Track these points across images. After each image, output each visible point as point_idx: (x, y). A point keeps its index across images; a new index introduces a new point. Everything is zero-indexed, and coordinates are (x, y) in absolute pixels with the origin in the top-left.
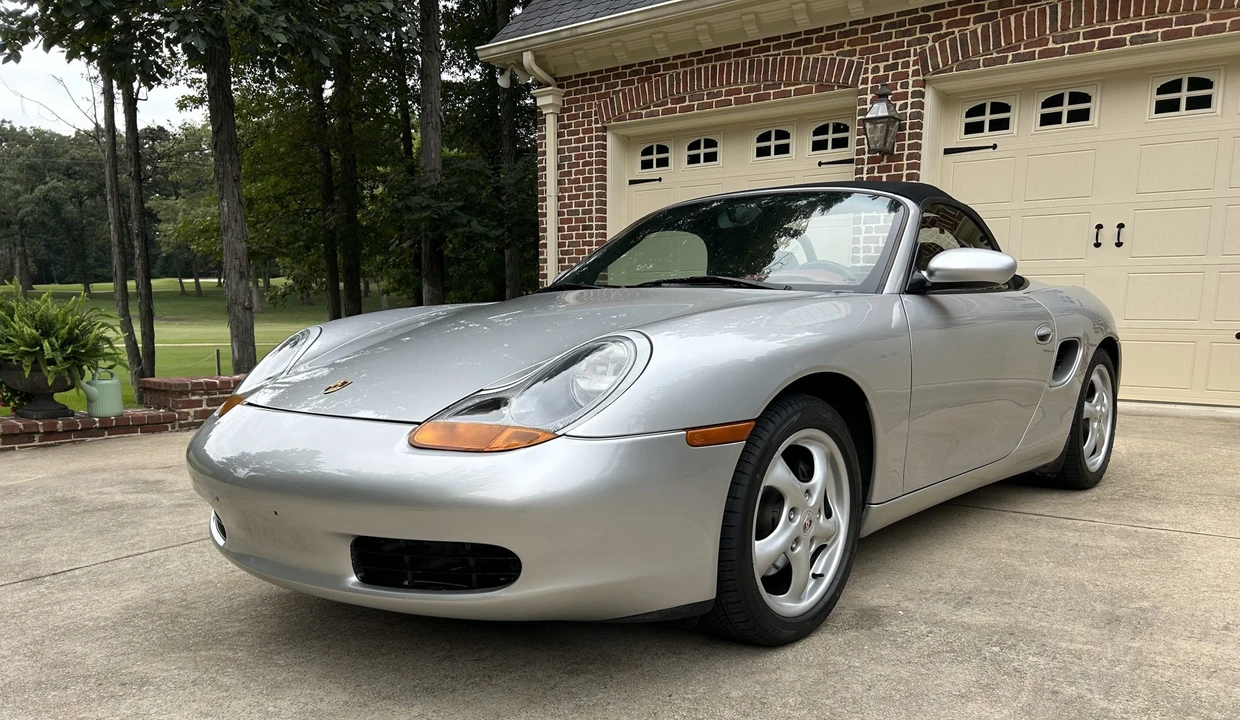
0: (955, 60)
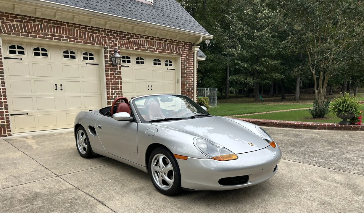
0: (12, 31)
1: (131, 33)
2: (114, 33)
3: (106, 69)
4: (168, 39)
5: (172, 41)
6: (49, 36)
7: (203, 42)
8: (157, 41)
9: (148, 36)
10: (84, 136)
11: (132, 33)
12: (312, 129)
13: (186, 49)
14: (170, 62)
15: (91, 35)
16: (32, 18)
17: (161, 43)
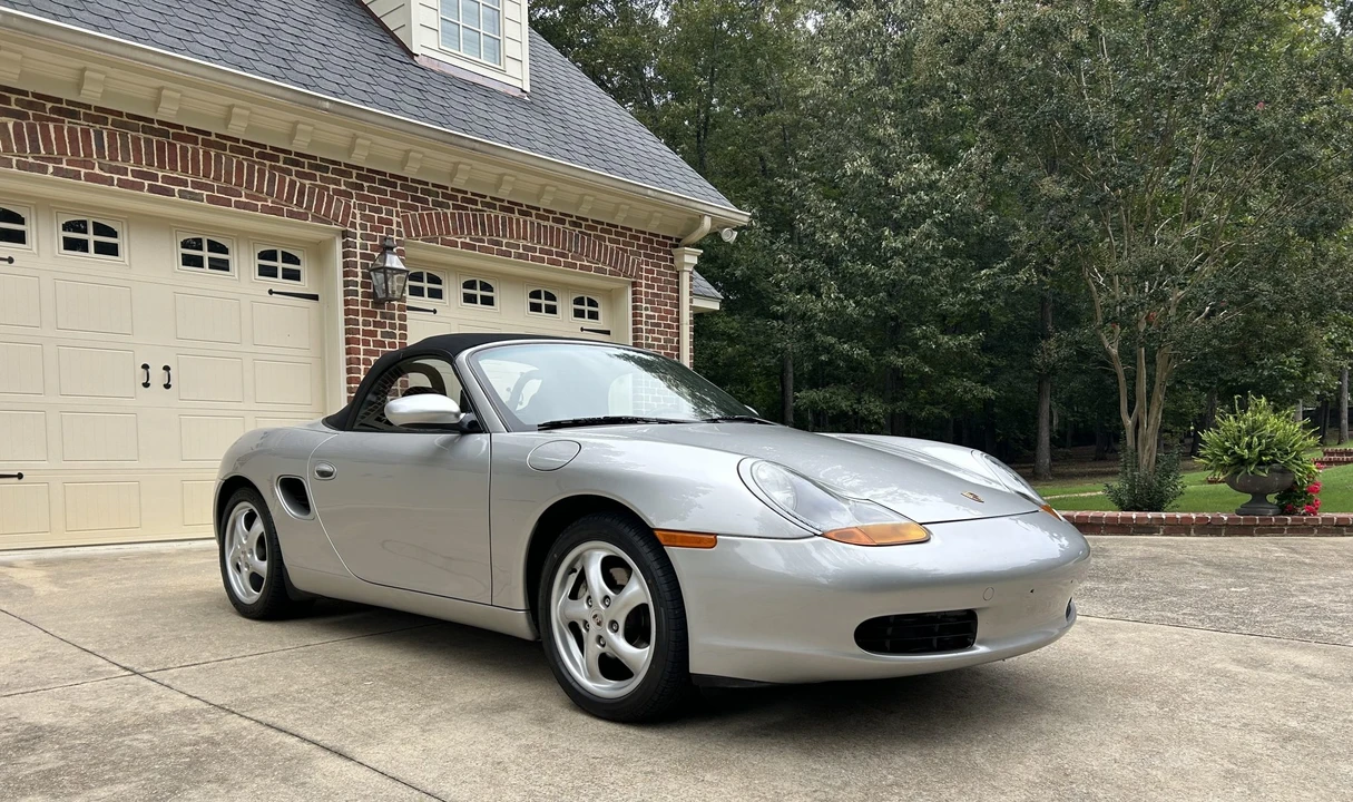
1: (446, 188)
2: (382, 182)
3: (347, 312)
4: (587, 220)
5: (599, 227)
6: (130, 177)
7: (715, 235)
8: (542, 223)
9: (509, 202)
10: (259, 527)
11: (450, 186)
12: (1141, 534)
13: (652, 257)
14: (592, 303)
15: (293, 184)
16: (64, 106)
17: (558, 229)
